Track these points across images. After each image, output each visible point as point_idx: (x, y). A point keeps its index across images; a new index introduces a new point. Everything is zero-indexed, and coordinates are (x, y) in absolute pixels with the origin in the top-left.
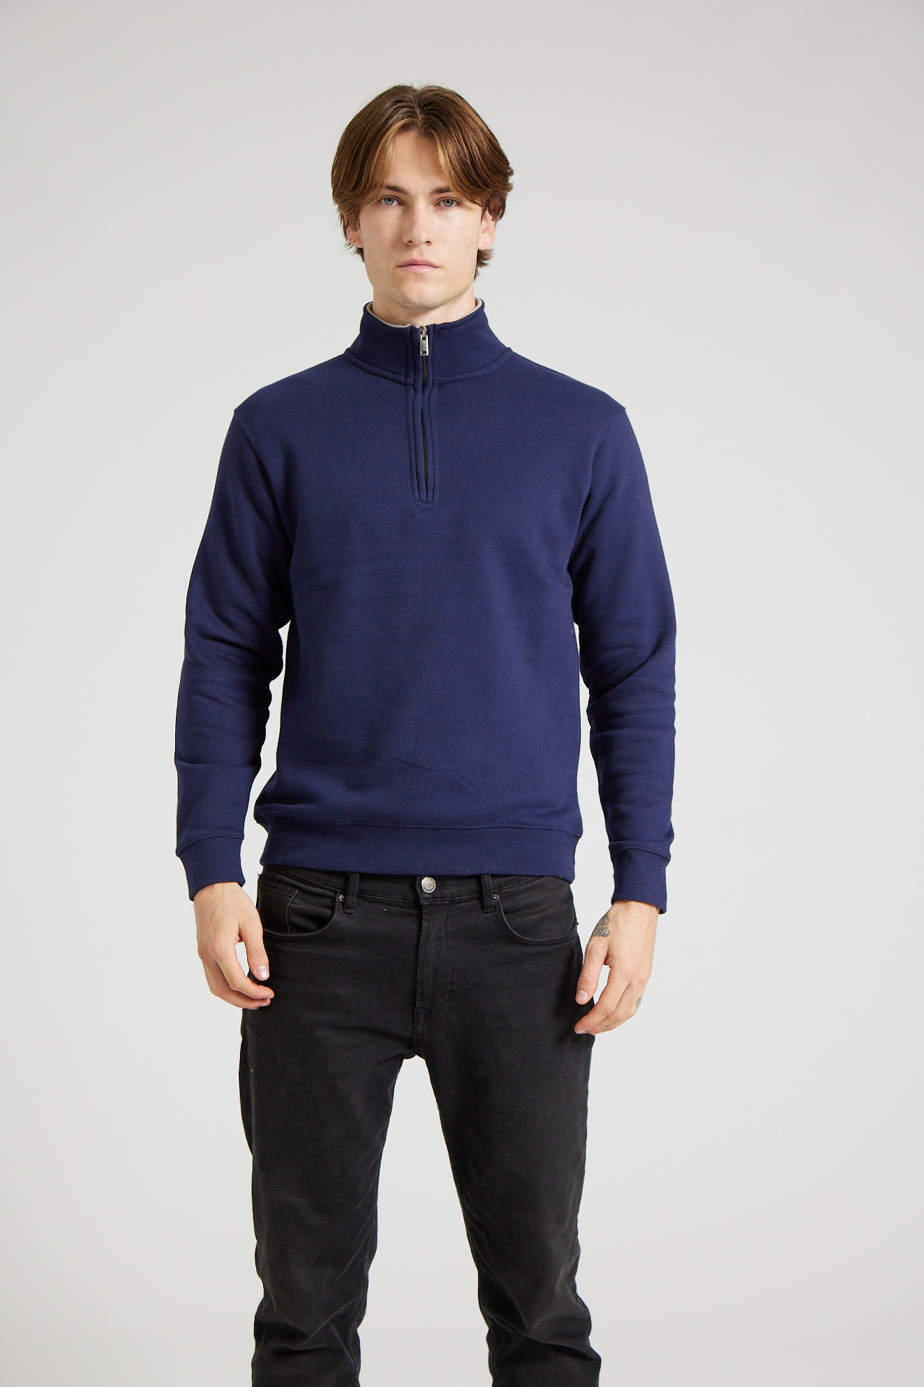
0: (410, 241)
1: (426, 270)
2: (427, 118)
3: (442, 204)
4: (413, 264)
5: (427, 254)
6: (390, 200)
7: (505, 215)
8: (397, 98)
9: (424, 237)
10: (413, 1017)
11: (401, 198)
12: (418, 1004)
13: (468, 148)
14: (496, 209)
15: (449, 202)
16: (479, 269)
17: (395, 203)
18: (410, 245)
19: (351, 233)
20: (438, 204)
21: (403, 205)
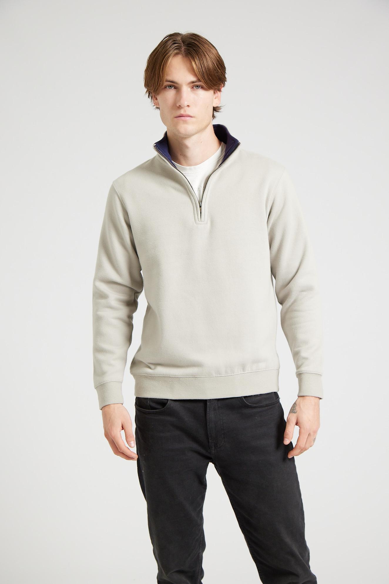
1: (188, 118)
2: (186, 48)
4: (182, 116)
5: (188, 111)
8: (173, 39)
9: (186, 103)
10: (209, 447)
11: (175, 86)
12: (210, 441)
18: (180, 107)
19: (154, 101)
20: (193, 88)
21: (176, 89)
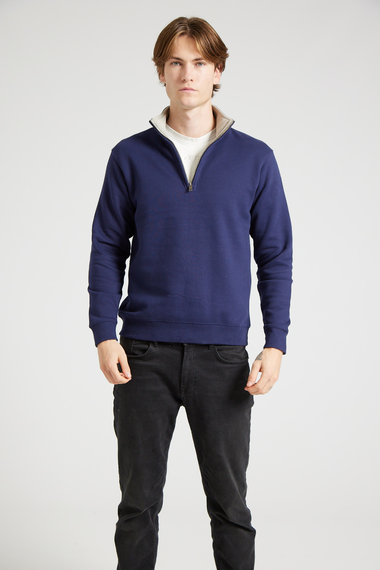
0: (184, 80)
1: (191, 92)
2: (192, 30)
3: (198, 64)
4: (185, 89)
5: (191, 85)
6: (176, 63)
7: (225, 70)
8: (180, 22)
9: (190, 78)
10: (180, 391)
11: (180, 62)
12: (182, 386)
13: (210, 42)
14: (220, 66)
15: (200, 64)
16: (214, 92)
17: (179, 64)
18: (184, 81)
19: (162, 78)
20: (196, 65)
21: (181, 65)
